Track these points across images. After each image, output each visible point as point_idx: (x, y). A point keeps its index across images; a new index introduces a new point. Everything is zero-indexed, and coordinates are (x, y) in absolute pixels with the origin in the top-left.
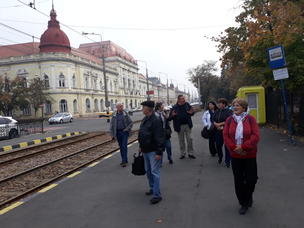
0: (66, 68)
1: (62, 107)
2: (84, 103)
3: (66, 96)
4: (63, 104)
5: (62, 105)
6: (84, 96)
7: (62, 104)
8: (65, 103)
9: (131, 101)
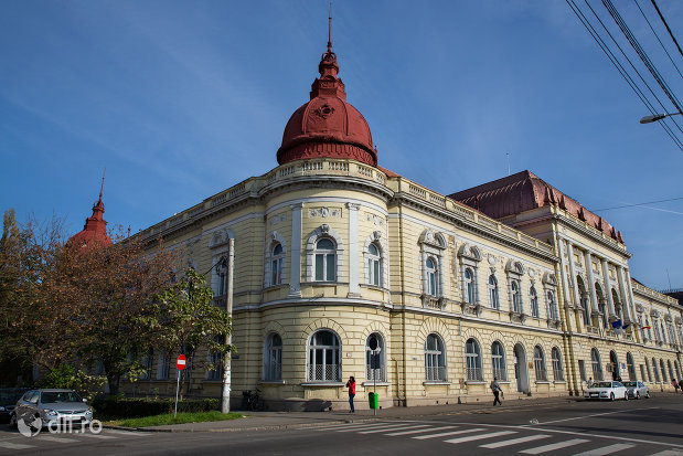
0: (345, 210)
1: (319, 361)
2: (416, 349)
3: (337, 314)
4: (325, 348)
5: (319, 352)
6: (416, 322)
7: (321, 347)
8: (331, 344)
9: (613, 356)
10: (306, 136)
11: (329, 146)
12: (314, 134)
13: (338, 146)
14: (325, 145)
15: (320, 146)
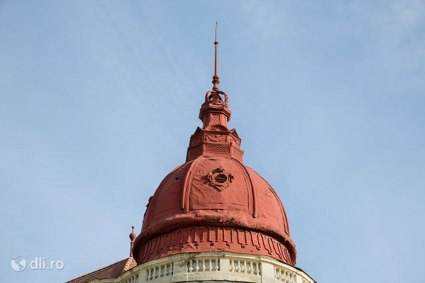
10: (191, 215)
11: (227, 233)
12: (202, 213)
13: (241, 234)
14: (220, 231)
15: (212, 233)
